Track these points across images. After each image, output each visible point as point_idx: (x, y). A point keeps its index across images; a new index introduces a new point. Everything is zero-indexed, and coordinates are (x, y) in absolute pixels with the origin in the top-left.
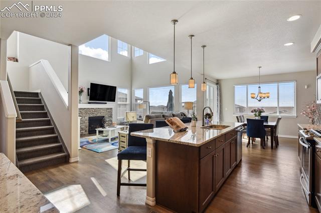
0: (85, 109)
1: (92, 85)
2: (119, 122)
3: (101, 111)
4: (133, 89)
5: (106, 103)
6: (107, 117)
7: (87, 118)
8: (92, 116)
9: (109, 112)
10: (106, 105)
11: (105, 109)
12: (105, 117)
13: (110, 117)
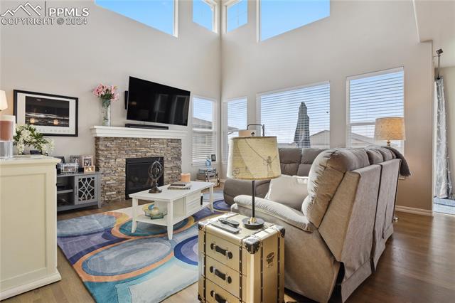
0: (116, 138)
1: (133, 81)
2: (195, 170)
3: (157, 145)
4: (224, 101)
5: (167, 128)
6: (170, 159)
7: (122, 161)
8: (134, 156)
9: (174, 148)
10: (166, 131)
11: (165, 141)
12: (165, 159)
13: (176, 158)
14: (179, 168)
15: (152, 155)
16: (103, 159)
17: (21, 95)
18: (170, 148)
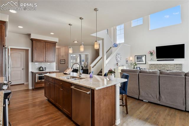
3: (169, 66)
10: (173, 61)
11: (173, 65)
17: (136, 57)
18: (175, 67)
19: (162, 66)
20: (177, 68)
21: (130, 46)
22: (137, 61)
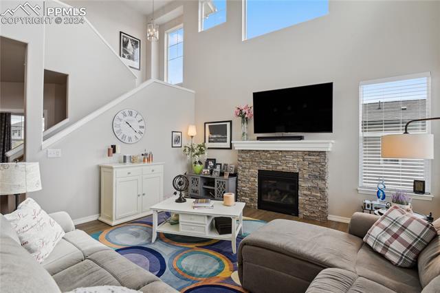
3: (289, 158)
6: (306, 176)
7: (255, 172)
8: (265, 168)
9: (313, 162)
10: (301, 141)
11: (300, 154)
12: (300, 176)
13: (316, 177)
14: (322, 191)
15: (283, 169)
16: (241, 168)
17: (207, 125)
18: (306, 163)
19: (272, 158)
20: (311, 166)
21: (193, 92)
22: (209, 138)
